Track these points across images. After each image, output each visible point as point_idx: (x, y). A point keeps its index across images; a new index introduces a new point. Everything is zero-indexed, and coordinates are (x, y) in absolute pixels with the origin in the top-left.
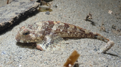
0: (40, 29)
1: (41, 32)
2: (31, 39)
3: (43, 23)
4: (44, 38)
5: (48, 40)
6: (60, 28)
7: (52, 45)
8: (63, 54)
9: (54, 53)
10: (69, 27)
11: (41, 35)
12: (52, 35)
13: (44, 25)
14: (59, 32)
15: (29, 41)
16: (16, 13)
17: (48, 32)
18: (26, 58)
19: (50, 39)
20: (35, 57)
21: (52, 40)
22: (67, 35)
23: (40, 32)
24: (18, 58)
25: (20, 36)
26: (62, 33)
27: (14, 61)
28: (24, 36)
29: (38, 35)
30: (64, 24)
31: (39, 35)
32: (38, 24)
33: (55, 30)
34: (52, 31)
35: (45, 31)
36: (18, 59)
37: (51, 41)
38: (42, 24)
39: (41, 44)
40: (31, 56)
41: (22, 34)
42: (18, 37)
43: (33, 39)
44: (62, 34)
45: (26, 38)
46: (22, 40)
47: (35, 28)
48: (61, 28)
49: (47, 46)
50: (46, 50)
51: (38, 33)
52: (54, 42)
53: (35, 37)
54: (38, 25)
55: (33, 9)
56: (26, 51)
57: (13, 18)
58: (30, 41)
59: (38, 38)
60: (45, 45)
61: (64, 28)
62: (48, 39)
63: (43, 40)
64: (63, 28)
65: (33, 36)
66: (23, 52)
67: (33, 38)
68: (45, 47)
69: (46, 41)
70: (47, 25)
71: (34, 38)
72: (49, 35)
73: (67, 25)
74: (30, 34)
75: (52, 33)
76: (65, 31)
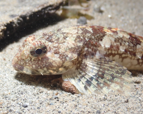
0: (71, 42)
1: (75, 48)
2: (49, 65)
3: (79, 29)
4: (82, 63)
5: (91, 70)
6: (118, 44)
7: (101, 81)
8: (130, 102)
9: (105, 99)
10: (140, 44)
11: (75, 56)
12: (101, 58)
13: (82, 33)
14: (116, 52)
15: (45, 72)
16: (12, 16)
17: (90, 50)
18: (39, 107)
19: (95, 68)
20: (61, 107)
21: (101, 70)
22: (135, 62)
23: (73, 50)
24: (18, 105)
25: (24, 58)
26: (124, 55)
27: (11, 111)
28: (33, 59)
29: (67, 56)
30: (128, 37)
31: (70, 55)
32: (67, 31)
33: (108, 46)
34: (99, 49)
35: (84, 47)
36: (19, 108)
37: (99, 71)
38: (76, 31)
39: (74, 78)
40: (50, 103)
41: (28, 53)
42: (19, 60)
43: (54, 64)
44: (123, 58)
45: (38, 63)
46: (28, 67)
47: (61, 39)
48: (121, 44)
49: (89, 83)
50: (86, 93)
51: (68, 50)
52: (105, 75)
53: (59, 60)
54: (68, 34)
55: (50, 8)
56: (38, 94)
57: (5, 23)
58: (48, 69)
59: (67, 64)
60: (84, 80)
61: (129, 46)
62: (90, 66)
63: (77, 69)
64: (127, 44)
65: (54, 59)
66: (30, 93)
67: (56, 63)
68: (84, 86)
69: (87, 73)
70: (89, 35)
71: (58, 63)
72: (92, 58)
73: (136, 38)
74: (49, 55)
75: (100, 53)
76: (129, 51)
